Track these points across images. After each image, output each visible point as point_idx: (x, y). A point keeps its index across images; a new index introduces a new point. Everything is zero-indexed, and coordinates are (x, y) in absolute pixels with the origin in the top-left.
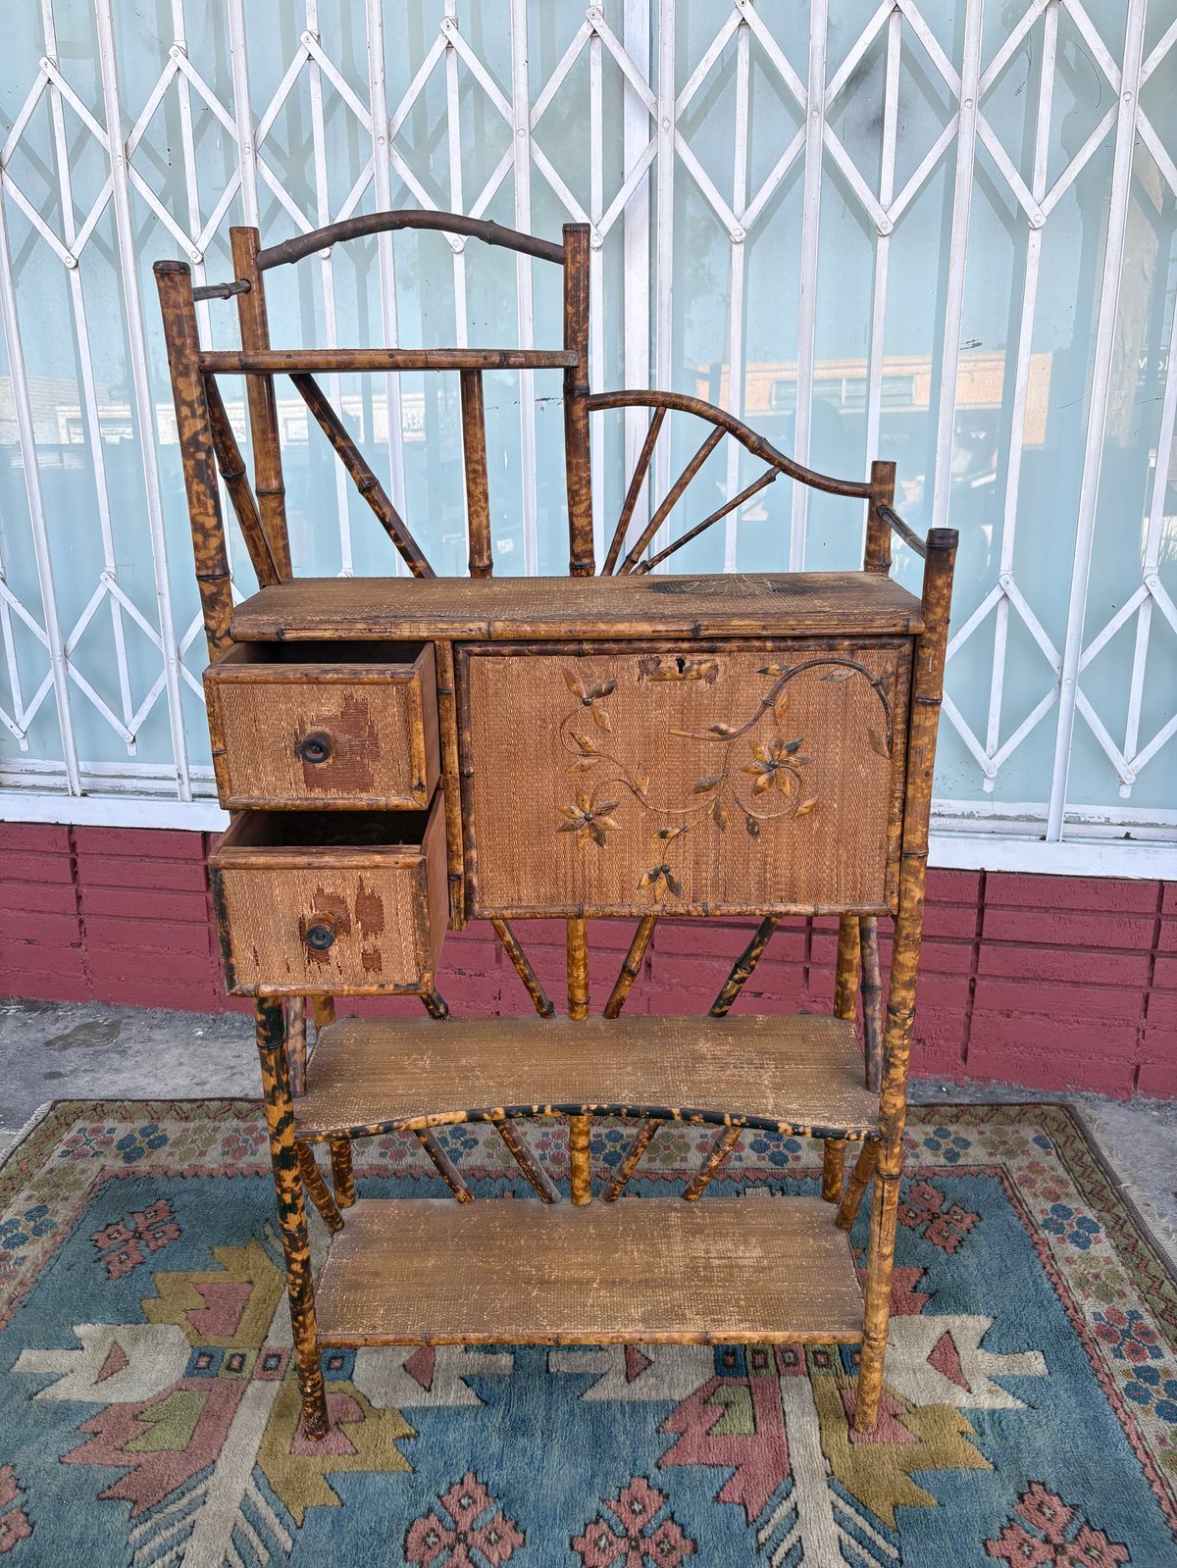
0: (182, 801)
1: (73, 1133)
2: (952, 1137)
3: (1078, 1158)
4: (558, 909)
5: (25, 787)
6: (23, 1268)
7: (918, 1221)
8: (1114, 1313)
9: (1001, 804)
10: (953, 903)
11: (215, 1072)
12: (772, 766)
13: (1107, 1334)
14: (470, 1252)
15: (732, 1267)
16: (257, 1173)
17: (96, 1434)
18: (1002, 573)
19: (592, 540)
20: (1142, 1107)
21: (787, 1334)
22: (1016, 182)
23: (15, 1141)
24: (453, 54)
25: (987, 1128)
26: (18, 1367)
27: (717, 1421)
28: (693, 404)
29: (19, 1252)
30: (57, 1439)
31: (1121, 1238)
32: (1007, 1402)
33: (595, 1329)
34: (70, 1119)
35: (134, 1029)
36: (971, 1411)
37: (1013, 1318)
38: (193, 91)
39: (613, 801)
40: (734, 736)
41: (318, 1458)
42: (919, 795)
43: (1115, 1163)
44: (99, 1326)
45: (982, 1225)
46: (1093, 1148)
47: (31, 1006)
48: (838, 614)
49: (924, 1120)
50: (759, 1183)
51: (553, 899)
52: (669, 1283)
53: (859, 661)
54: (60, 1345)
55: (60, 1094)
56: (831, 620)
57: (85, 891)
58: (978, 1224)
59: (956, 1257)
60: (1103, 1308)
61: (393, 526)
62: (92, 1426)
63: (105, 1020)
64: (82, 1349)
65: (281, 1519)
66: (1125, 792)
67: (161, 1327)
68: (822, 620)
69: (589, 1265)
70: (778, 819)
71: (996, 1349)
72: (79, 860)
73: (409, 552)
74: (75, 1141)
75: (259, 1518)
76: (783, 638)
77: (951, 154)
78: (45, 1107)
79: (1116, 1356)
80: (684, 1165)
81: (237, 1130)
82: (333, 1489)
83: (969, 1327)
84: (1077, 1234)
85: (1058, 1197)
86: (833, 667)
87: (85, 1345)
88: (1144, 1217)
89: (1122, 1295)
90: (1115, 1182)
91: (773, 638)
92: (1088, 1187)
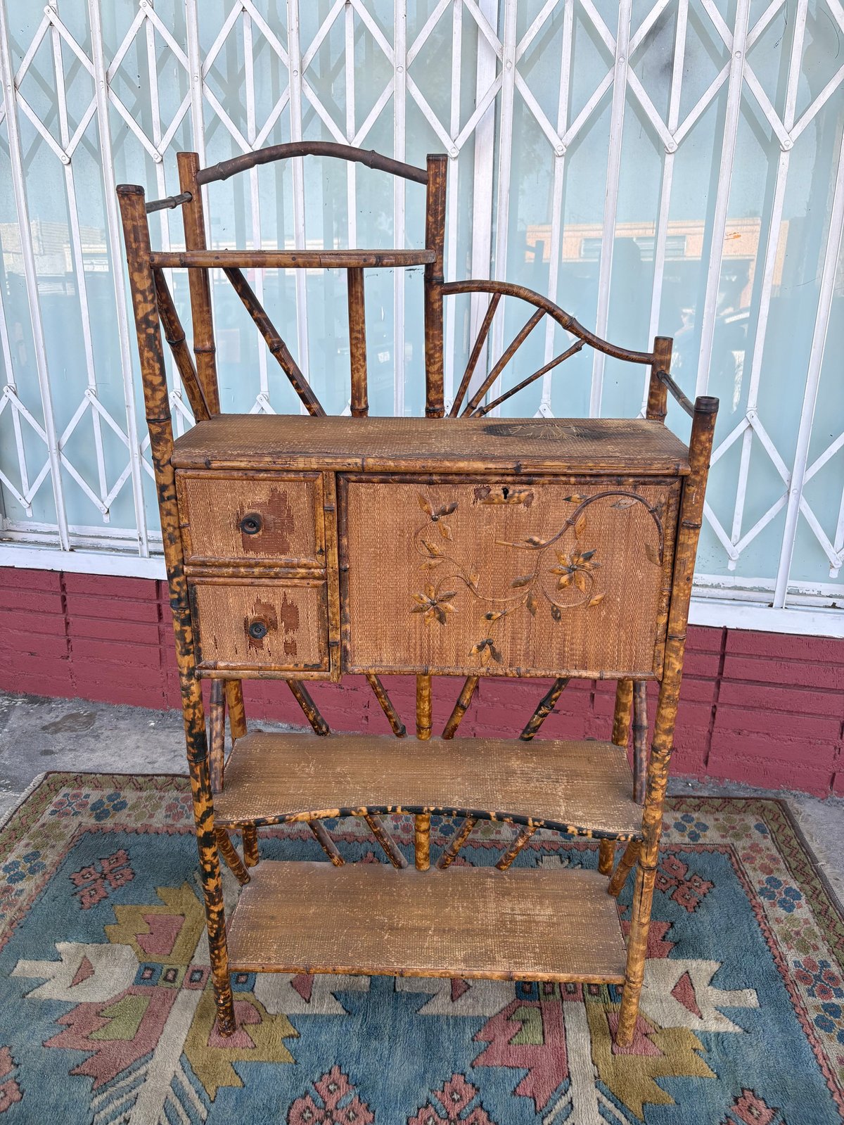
0: (142, 557)
1: (60, 797)
2: (695, 822)
3: (787, 841)
4: (409, 669)
5: (29, 543)
6: (21, 898)
7: (668, 886)
8: (810, 963)
9: (740, 578)
10: (701, 650)
11: (163, 754)
12: (571, 569)
13: (804, 978)
14: (341, 904)
15: (530, 922)
16: (190, 832)
17: (69, 1025)
18: (748, 409)
19: (443, 391)
20: (835, 803)
21: (569, 975)
22: (772, 115)
23: (19, 802)
24: (350, 9)
25: (720, 816)
26: (17, 972)
27: (516, 1034)
28: (521, 291)
29: (19, 886)
30: (41, 1028)
31: (817, 905)
32: (728, 1027)
33: (429, 966)
34: (58, 787)
35: (104, 720)
36: (702, 1033)
37: (735, 963)
38: (156, 33)
39: (452, 591)
40: (544, 546)
41: (228, 1050)
42: (681, 594)
43: (814, 846)
44: (74, 944)
45: (715, 891)
46: (798, 834)
47: (33, 700)
48: (626, 459)
49: (674, 808)
50: (552, 852)
51: (406, 662)
52: (484, 933)
53: (640, 494)
54: (45, 957)
55: (51, 767)
56: (619, 463)
57: (71, 619)
58: (711, 890)
59: (694, 915)
60: (802, 958)
61: (295, 378)
62: (66, 1019)
63: (85, 712)
64: (61, 961)
65: (200, 1095)
66: (834, 574)
67: (118, 946)
68: (613, 463)
69: (426, 916)
70: (575, 608)
71: (722, 986)
72: (67, 597)
73: (307, 397)
74: (61, 803)
75: (184, 1093)
76: (584, 475)
77: (723, 92)
78: (40, 776)
79: (809, 995)
80: (498, 837)
81: (176, 799)
82: (237, 1074)
83: (702, 969)
84: (784, 900)
85: (771, 872)
86: (620, 497)
87: (63, 958)
88: (834, 888)
89: (816, 948)
90: (814, 861)
91: (576, 475)
92: (794, 865)
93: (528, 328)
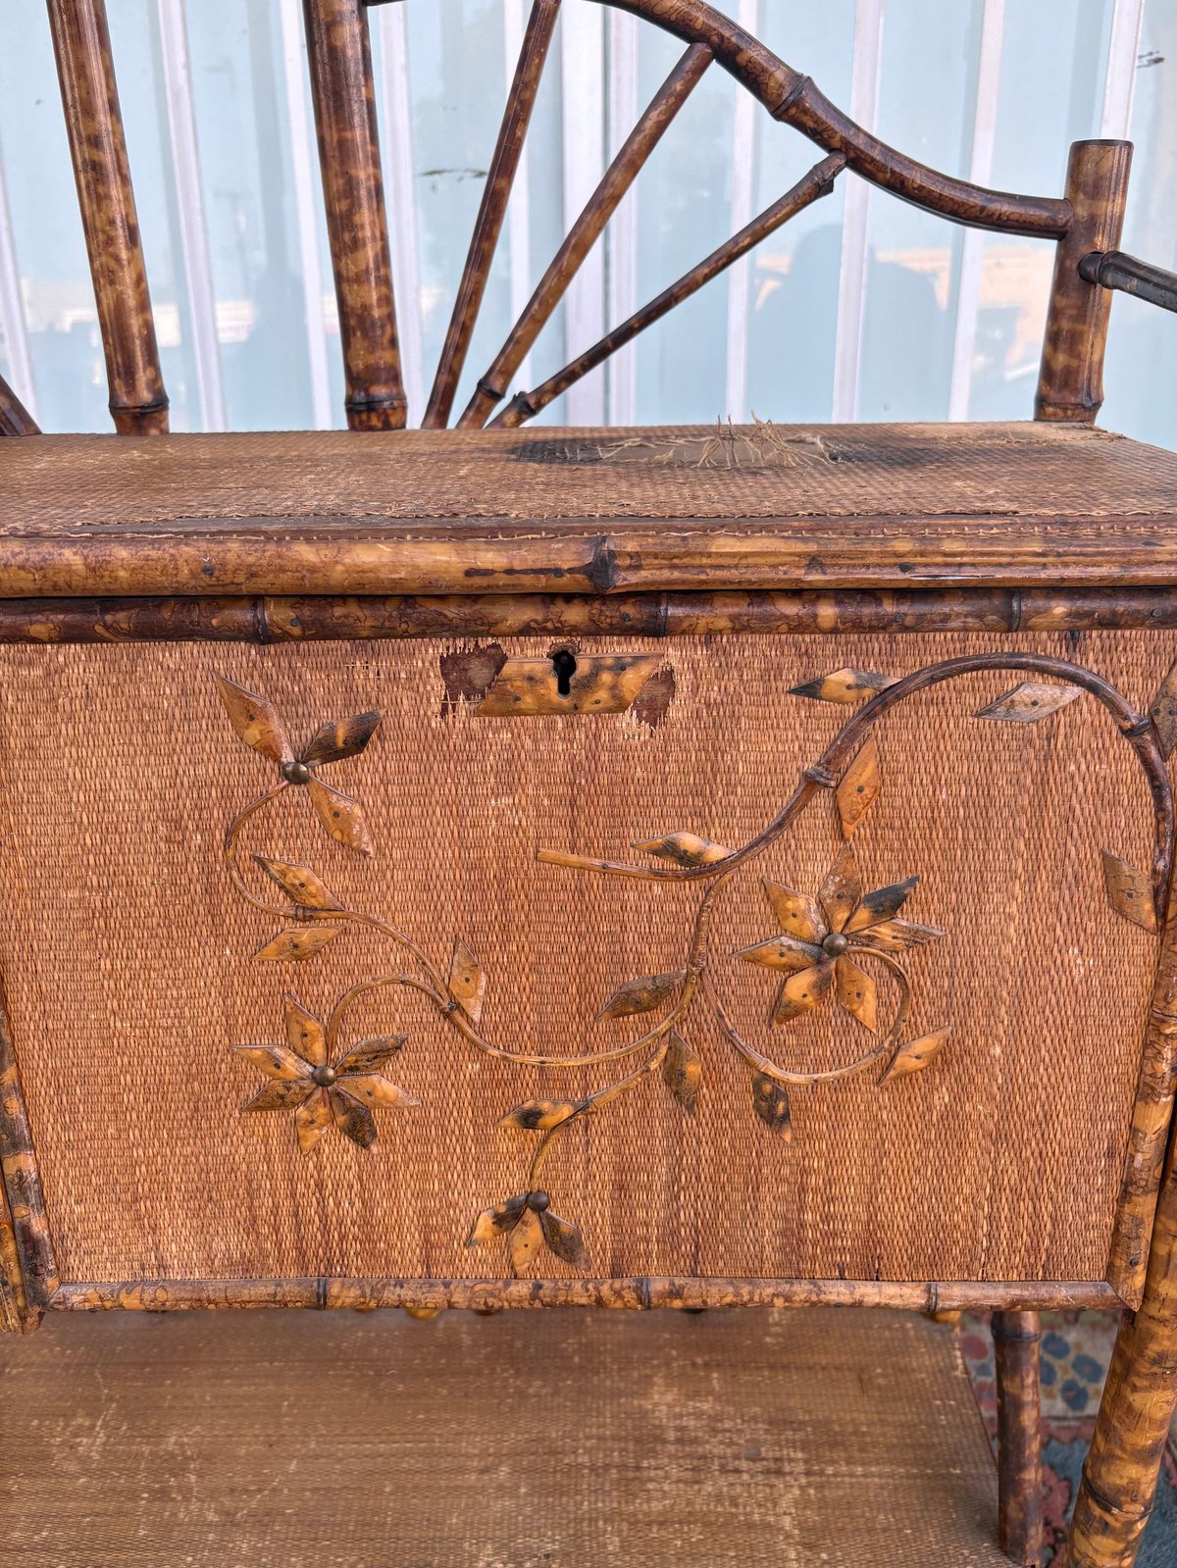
4: (262, 1290)
12: (824, 951)
19: (393, 342)
39: (388, 1035)
40: (721, 867)
48: (1044, 521)
51: (247, 1267)
53: (1090, 665)
56: (1020, 537)
68: (994, 539)
70: (842, 1085)
76: (871, 593)
86: (1010, 679)
91: (840, 594)
93: (654, 115)
